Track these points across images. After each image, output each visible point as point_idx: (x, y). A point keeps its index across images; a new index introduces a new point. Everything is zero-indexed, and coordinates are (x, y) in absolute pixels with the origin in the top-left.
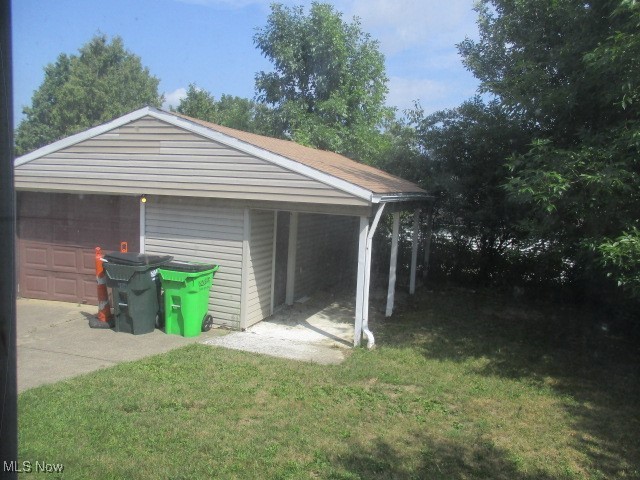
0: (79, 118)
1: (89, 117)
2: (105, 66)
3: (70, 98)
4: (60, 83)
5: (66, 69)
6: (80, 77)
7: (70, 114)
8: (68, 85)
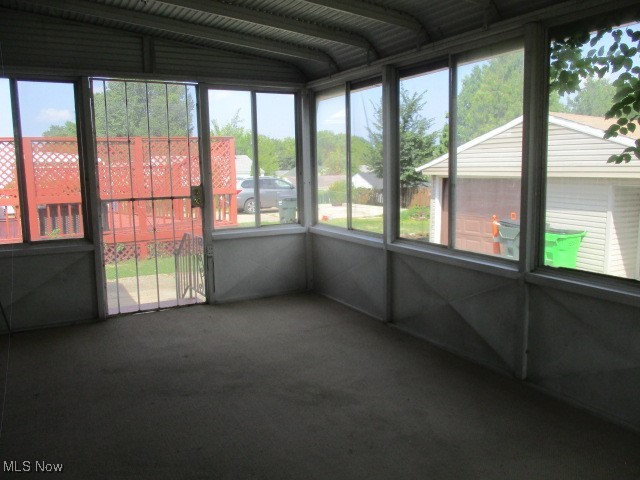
0: (487, 118)
1: (496, 116)
2: (510, 71)
3: (481, 103)
4: (474, 91)
5: (479, 78)
6: (489, 83)
7: (479, 116)
8: (479, 92)
